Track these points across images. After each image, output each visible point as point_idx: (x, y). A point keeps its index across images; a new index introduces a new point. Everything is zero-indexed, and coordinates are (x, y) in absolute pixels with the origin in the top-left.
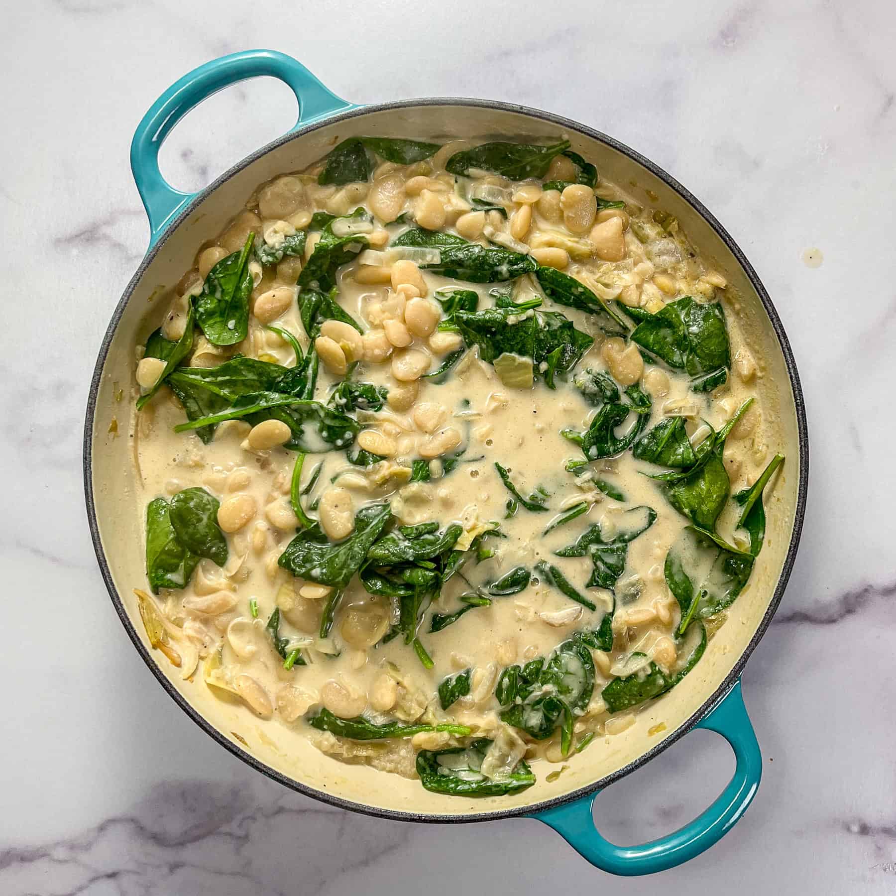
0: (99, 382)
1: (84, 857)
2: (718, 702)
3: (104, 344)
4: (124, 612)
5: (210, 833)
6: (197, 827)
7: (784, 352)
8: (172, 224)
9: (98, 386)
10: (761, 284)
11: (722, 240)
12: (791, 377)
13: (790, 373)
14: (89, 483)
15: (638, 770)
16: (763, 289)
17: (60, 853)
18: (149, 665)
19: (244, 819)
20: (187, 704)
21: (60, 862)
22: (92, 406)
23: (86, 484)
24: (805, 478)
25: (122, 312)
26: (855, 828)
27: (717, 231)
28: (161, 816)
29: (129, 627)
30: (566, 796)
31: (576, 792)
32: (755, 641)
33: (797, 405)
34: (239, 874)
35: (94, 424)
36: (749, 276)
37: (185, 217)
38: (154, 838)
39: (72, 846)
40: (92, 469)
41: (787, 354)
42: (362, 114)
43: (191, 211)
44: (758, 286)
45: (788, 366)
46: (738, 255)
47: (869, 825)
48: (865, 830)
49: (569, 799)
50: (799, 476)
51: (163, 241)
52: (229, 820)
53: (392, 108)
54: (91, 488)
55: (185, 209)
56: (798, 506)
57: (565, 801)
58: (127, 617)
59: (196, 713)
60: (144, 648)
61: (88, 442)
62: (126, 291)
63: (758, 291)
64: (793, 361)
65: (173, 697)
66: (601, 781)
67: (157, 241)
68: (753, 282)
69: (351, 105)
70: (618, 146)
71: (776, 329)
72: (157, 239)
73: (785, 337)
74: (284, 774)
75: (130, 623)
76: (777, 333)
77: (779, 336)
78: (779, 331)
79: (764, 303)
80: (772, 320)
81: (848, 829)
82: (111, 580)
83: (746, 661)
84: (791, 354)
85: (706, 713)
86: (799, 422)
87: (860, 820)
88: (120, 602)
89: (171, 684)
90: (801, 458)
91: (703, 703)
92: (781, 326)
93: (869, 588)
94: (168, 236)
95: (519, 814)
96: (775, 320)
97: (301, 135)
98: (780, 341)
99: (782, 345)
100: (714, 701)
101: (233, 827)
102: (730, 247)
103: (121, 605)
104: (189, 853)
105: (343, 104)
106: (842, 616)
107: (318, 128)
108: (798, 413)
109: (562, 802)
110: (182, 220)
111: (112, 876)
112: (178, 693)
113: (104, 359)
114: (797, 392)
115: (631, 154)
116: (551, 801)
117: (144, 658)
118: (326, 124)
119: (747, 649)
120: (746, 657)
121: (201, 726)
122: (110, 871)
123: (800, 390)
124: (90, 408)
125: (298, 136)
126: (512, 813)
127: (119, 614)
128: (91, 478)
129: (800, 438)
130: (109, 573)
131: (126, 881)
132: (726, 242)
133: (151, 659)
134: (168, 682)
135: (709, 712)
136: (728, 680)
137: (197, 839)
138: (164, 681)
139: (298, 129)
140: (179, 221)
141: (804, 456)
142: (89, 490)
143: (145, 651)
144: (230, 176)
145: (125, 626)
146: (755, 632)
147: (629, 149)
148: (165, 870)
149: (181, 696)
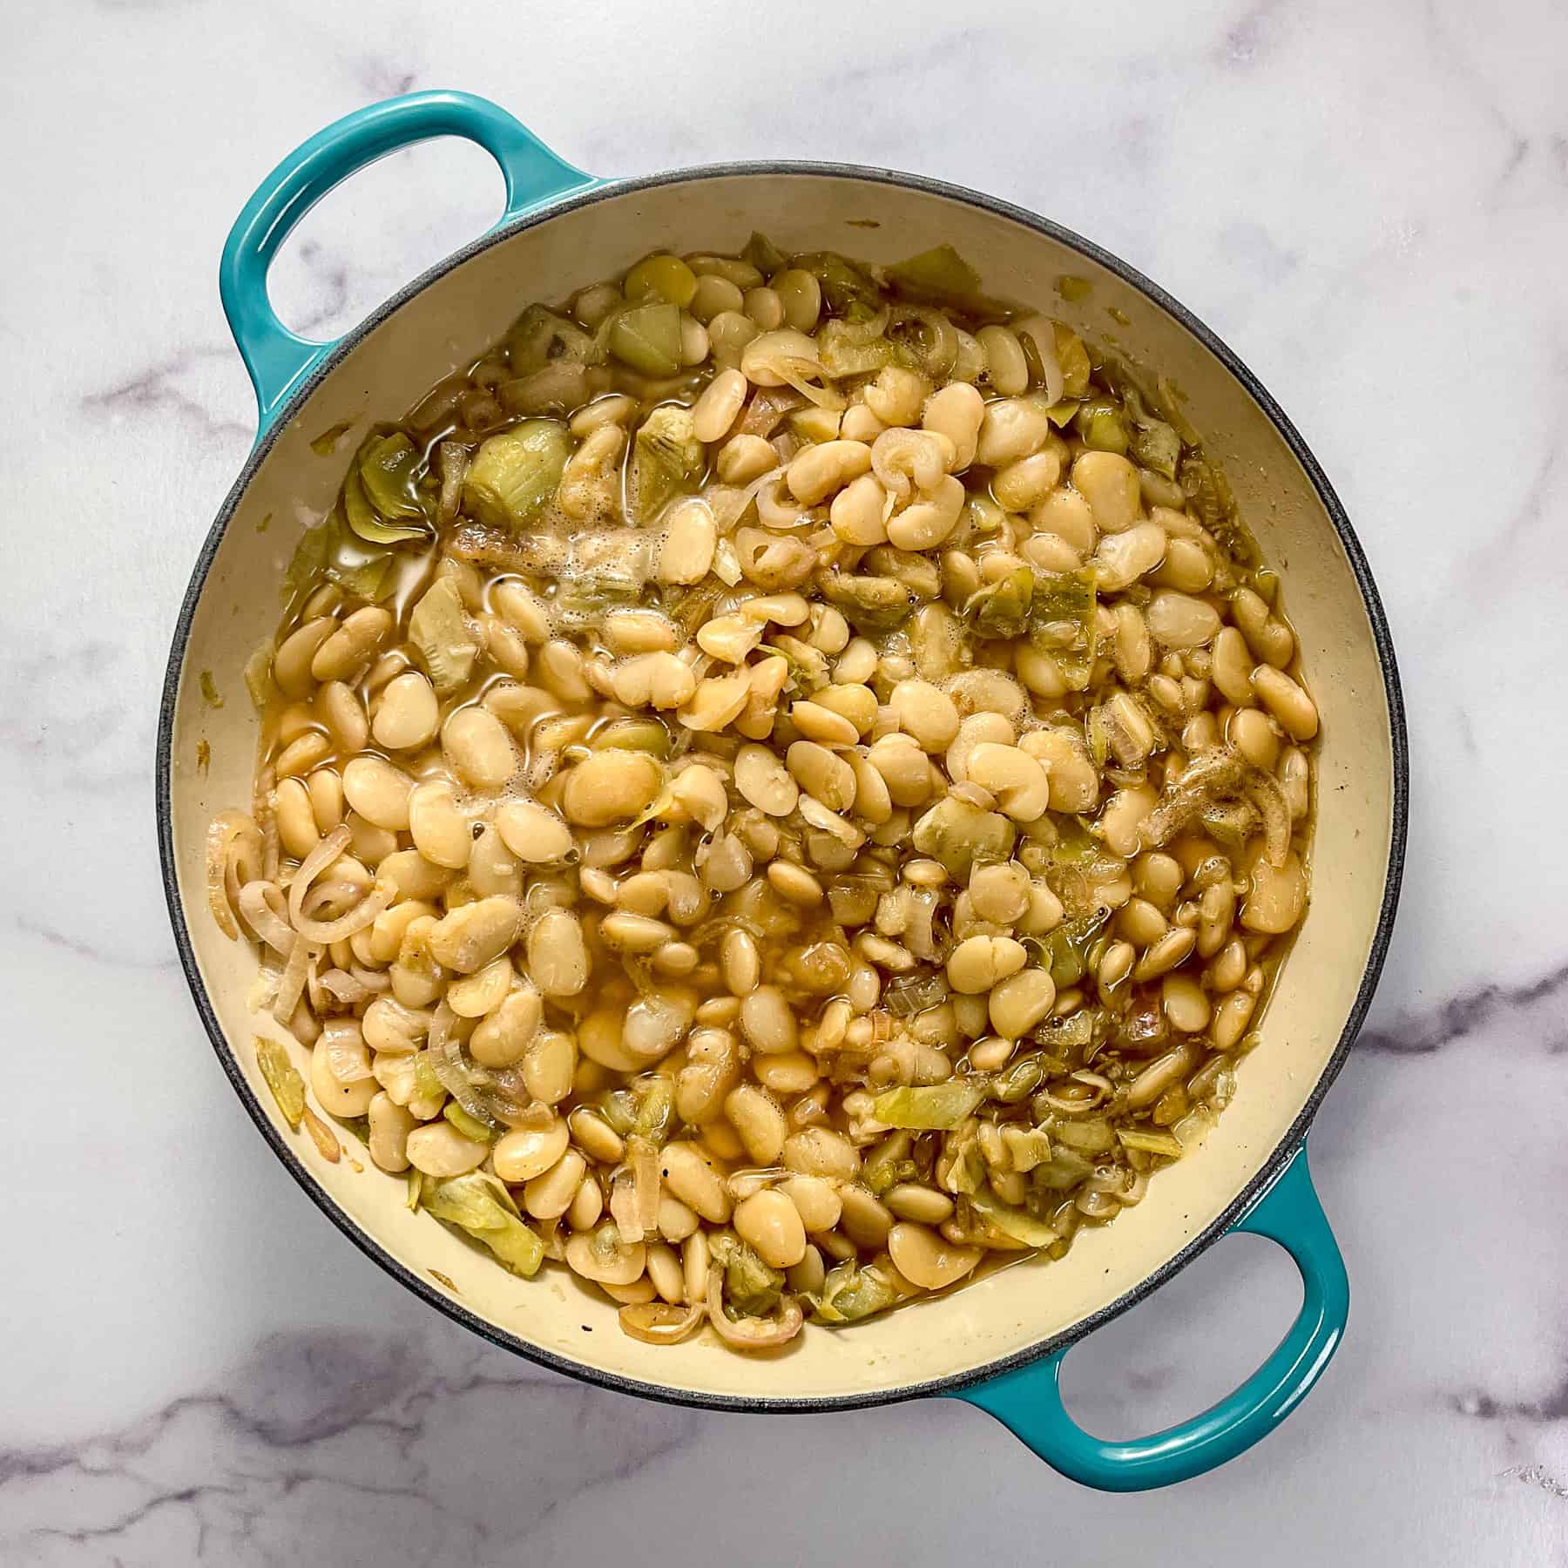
0: (179, 672)
1: (136, 1464)
2: (1269, 1185)
3: (185, 606)
4: (237, 1068)
5: (354, 1422)
6: (334, 1410)
7: (1358, 576)
8: (295, 396)
9: (177, 679)
10: (1314, 461)
11: (1244, 388)
12: (1373, 618)
13: (1371, 612)
14: (167, 847)
15: (1136, 1307)
16: (1318, 469)
17: (98, 1458)
18: (282, 1159)
19: (412, 1398)
20: (351, 1222)
21: (98, 1473)
22: (169, 714)
23: (162, 849)
24: (1403, 791)
25: (214, 551)
26: (1471, 1406)
27: (1236, 373)
28: (272, 1393)
29: (246, 1093)
30: (1012, 1358)
31: (1029, 1350)
32: (1329, 1077)
33: (1385, 667)
34: (405, 1491)
35: (172, 745)
36: (1293, 446)
37: (317, 384)
38: (259, 1431)
39: (117, 1445)
40: (172, 824)
41: (1364, 579)
42: (616, 194)
43: (328, 371)
44: (1309, 463)
45: (1367, 601)
46: (1273, 412)
47: (1494, 1400)
48: (1488, 1409)
49: (1017, 1363)
50: (1393, 789)
51: (281, 424)
52: (386, 1399)
53: (668, 182)
54: (172, 855)
55: (317, 369)
56: (1394, 840)
57: (1010, 1366)
58: (240, 1076)
59: (367, 1238)
60: (272, 1128)
61: (165, 776)
62: (220, 515)
63: (1309, 473)
64: (1375, 591)
65: (325, 1211)
66: (1070, 1329)
67: (271, 426)
68: (1300, 458)
69: (596, 180)
70: (1059, 234)
71: (1343, 537)
72: (270, 422)
73: (1359, 551)
74: (523, 1338)
75: (247, 1087)
76: (1346, 544)
77: (1348, 549)
78: (1349, 541)
79: (1321, 494)
80: (1336, 522)
81: (1460, 1409)
82: (212, 1014)
83: (1313, 1112)
84: (1371, 580)
85: (1249, 1204)
86: (1389, 696)
87: (1478, 1391)
88: (228, 1051)
89: (321, 1190)
90: (1396, 757)
91: (1242, 1189)
92: (1352, 532)
93: (1491, 990)
94: (290, 417)
95: (932, 1391)
96: (1340, 523)
97: (512, 234)
98: (1352, 558)
99: (1354, 564)
100: (1261, 1183)
101: (395, 1411)
102: (1258, 400)
103: (231, 1056)
104: (321, 1457)
105: (582, 178)
106: (1445, 1039)
107: (541, 221)
108: (1386, 681)
109: (1004, 1368)
110: (312, 389)
111: (187, 1496)
112: (334, 1205)
113: (187, 633)
114: (1383, 645)
115: (1082, 246)
116: (986, 1367)
117: (274, 1147)
118: (555, 213)
119: (1315, 1091)
120: (1313, 1105)
121: (376, 1259)
122: (183, 1489)
123: (1389, 642)
124: (165, 718)
125: (506, 237)
126: (919, 1391)
127: (228, 1072)
128: (170, 839)
129: (1392, 724)
130: (208, 1001)
131: (209, 1506)
132: (1250, 389)
133: (286, 1148)
134: (317, 1186)
135: (1254, 1203)
136: (1284, 1145)
137: (333, 1431)
138: (310, 1185)
139: (507, 224)
140: (307, 391)
141: (1400, 755)
142: (168, 860)
143: (275, 1133)
144: (393, 310)
145: (239, 1092)
146: (1328, 1061)
147: (1076, 237)
148: (279, 1486)
149: (338, 1209)
